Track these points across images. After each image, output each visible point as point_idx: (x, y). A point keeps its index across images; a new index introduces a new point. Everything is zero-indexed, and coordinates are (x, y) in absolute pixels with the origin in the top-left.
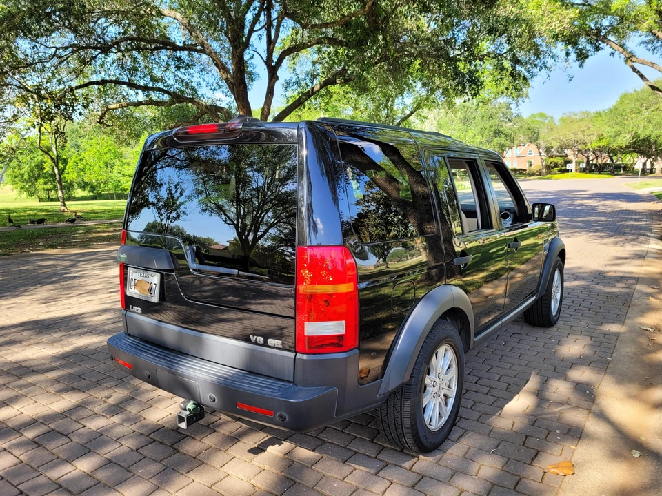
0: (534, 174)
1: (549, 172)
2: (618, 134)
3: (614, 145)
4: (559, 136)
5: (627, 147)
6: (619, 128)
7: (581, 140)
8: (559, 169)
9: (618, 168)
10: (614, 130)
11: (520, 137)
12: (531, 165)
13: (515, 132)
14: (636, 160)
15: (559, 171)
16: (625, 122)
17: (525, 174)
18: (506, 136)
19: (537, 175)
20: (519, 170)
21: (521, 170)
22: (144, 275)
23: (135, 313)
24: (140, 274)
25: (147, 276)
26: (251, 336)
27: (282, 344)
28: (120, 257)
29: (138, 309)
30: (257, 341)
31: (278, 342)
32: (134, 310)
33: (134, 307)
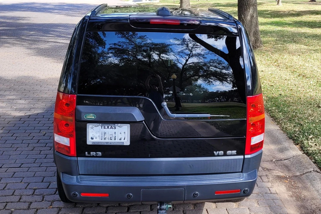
22: (110, 127)
23: (93, 157)
24: (104, 127)
25: (113, 127)
26: (215, 152)
27: (236, 152)
28: (86, 116)
29: (97, 153)
30: (219, 154)
31: (234, 152)
32: (92, 155)
33: (91, 153)
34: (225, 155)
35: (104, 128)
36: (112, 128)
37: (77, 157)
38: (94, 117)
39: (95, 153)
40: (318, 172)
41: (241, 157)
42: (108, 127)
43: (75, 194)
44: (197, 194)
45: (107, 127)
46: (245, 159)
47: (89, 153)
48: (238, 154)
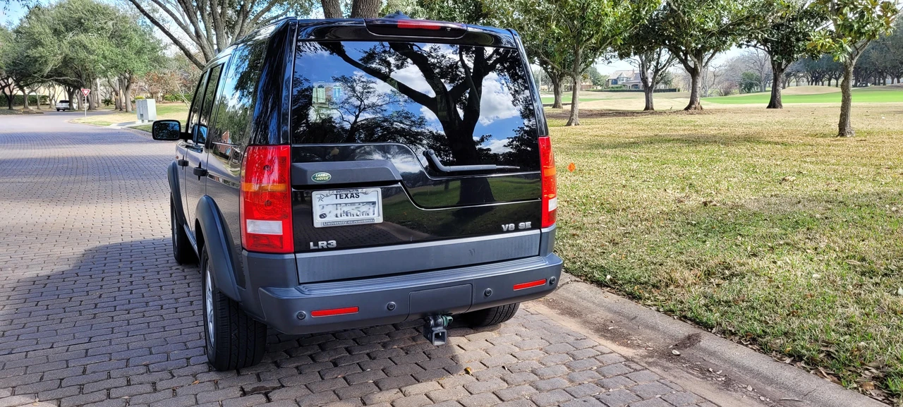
22: (349, 196)
23: (323, 250)
24: (340, 196)
25: (355, 195)
26: (503, 226)
27: (531, 225)
28: (314, 178)
29: (329, 242)
30: (510, 229)
31: (528, 224)
32: (320, 247)
33: (320, 243)
34: (517, 229)
35: (341, 198)
36: (353, 196)
37: (295, 253)
38: (327, 178)
39: (325, 243)
40: (578, 281)
41: (537, 232)
42: (346, 196)
43: (301, 315)
44: (490, 292)
45: (344, 196)
46: (543, 235)
47: (316, 244)
48: (533, 228)
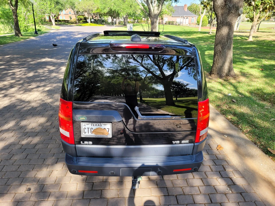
0: (73, 23)
1: (79, 22)
2: (104, 8)
3: (103, 12)
4: (83, 7)
5: (107, 13)
6: (105, 6)
7: (91, 9)
8: (82, 21)
9: (103, 21)
10: (103, 6)
11: (68, 6)
12: (71, 19)
13: (65, 4)
14: (108, 18)
15: (83, 22)
16: (107, 3)
17: (69, 23)
18: (61, 5)
19: (75, 24)
20: (67, 21)
21: (68, 21)
26: (173, 142)
28: (79, 118)
29: (89, 142)
30: (176, 143)
31: (187, 141)
32: (85, 144)
33: (85, 142)
35: (93, 126)
36: (99, 126)
37: (75, 144)
38: (85, 119)
39: (87, 142)
41: (192, 144)
42: (96, 125)
43: (74, 171)
47: (83, 142)
